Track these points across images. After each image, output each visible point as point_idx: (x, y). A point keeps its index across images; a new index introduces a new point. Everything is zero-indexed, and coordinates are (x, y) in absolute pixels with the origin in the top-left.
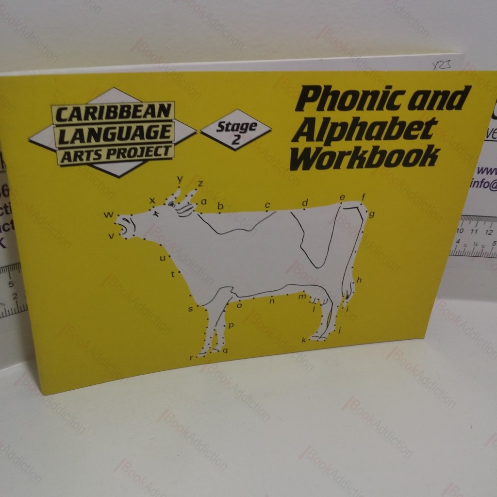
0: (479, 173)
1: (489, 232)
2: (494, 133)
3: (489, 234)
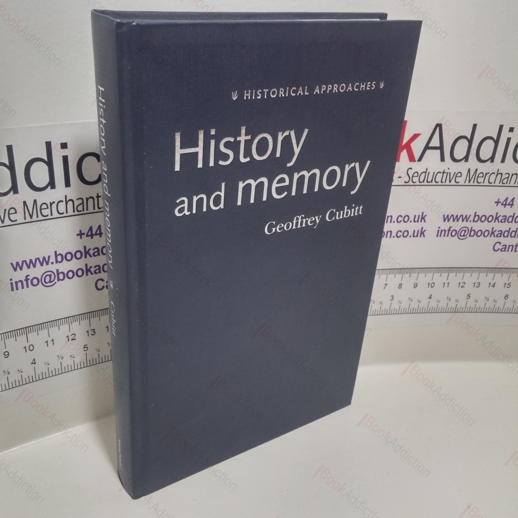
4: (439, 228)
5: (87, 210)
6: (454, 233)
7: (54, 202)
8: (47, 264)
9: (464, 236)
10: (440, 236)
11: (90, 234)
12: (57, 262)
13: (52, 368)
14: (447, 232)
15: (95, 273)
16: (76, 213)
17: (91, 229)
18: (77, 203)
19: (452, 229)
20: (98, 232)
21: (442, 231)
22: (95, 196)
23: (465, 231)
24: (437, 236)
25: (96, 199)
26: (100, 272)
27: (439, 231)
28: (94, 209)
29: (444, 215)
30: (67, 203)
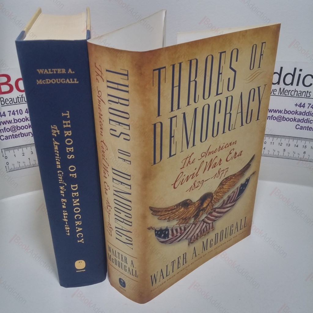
2: (274, 91)
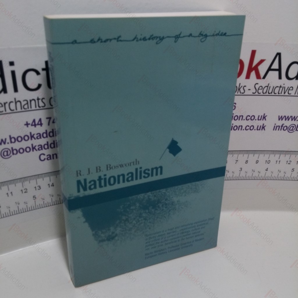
0: (279, 119)
1: (288, 162)
3: (289, 164)
4: (275, 124)
5: (31, 107)
6: (285, 128)
7: (7, 103)
8: (5, 143)
9: (292, 130)
10: (276, 130)
11: (33, 124)
12: (11, 142)
13: (12, 210)
14: (280, 127)
15: (39, 149)
16: (23, 110)
17: (34, 121)
18: (23, 103)
19: (284, 125)
20: (39, 123)
21: (277, 126)
22: (36, 98)
23: (293, 127)
24: (274, 130)
25: (37, 101)
26: (42, 149)
27: (275, 126)
28: (36, 107)
29: (279, 116)
30: (16, 103)
